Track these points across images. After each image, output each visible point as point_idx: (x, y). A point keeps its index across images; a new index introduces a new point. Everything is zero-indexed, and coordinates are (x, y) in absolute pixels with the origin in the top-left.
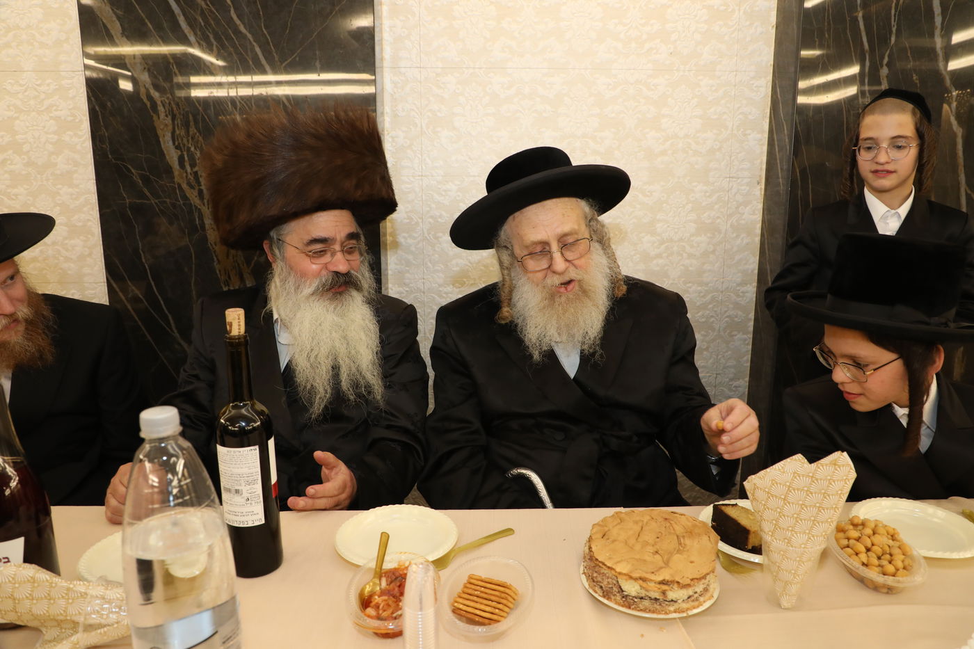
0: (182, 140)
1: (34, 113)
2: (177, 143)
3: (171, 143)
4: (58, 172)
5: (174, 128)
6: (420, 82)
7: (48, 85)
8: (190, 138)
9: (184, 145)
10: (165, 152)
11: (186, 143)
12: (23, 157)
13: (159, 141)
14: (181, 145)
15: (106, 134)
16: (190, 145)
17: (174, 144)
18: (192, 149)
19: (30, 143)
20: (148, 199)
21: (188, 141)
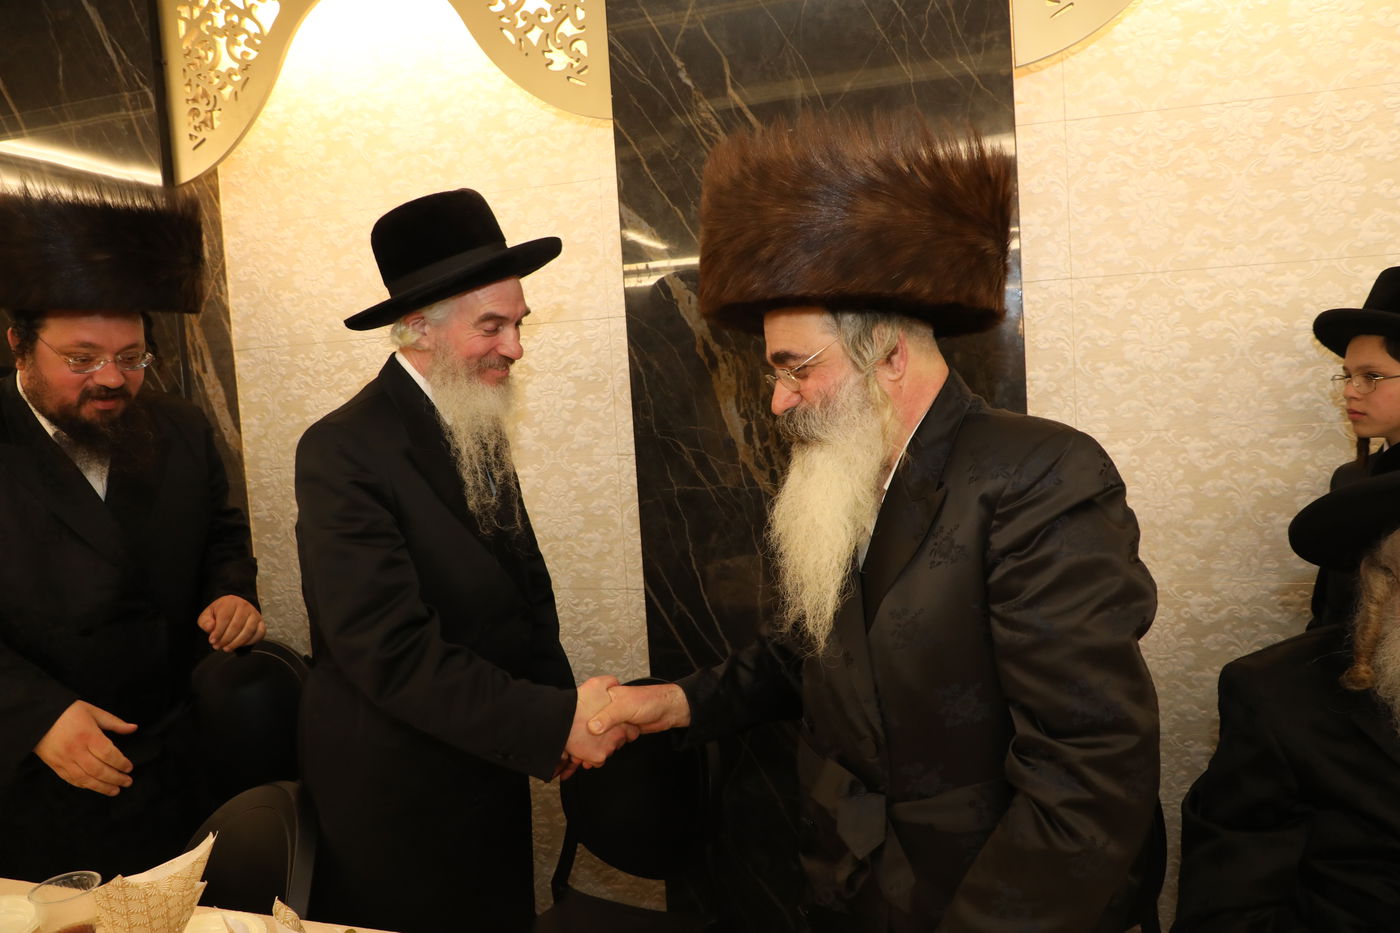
0: (750, 406)
1: (550, 374)
2: (742, 410)
3: (734, 410)
4: (575, 446)
5: (739, 390)
6: (1072, 299)
7: (568, 338)
8: (760, 402)
9: (752, 412)
10: (726, 421)
11: (755, 409)
12: (534, 429)
13: (720, 409)
14: (749, 412)
15: (651, 402)
16: (759, 412)
17: (738, 410)
18: (763, 416)
19: (544, 412)
20: (703, 485)
21: (757, 406)
